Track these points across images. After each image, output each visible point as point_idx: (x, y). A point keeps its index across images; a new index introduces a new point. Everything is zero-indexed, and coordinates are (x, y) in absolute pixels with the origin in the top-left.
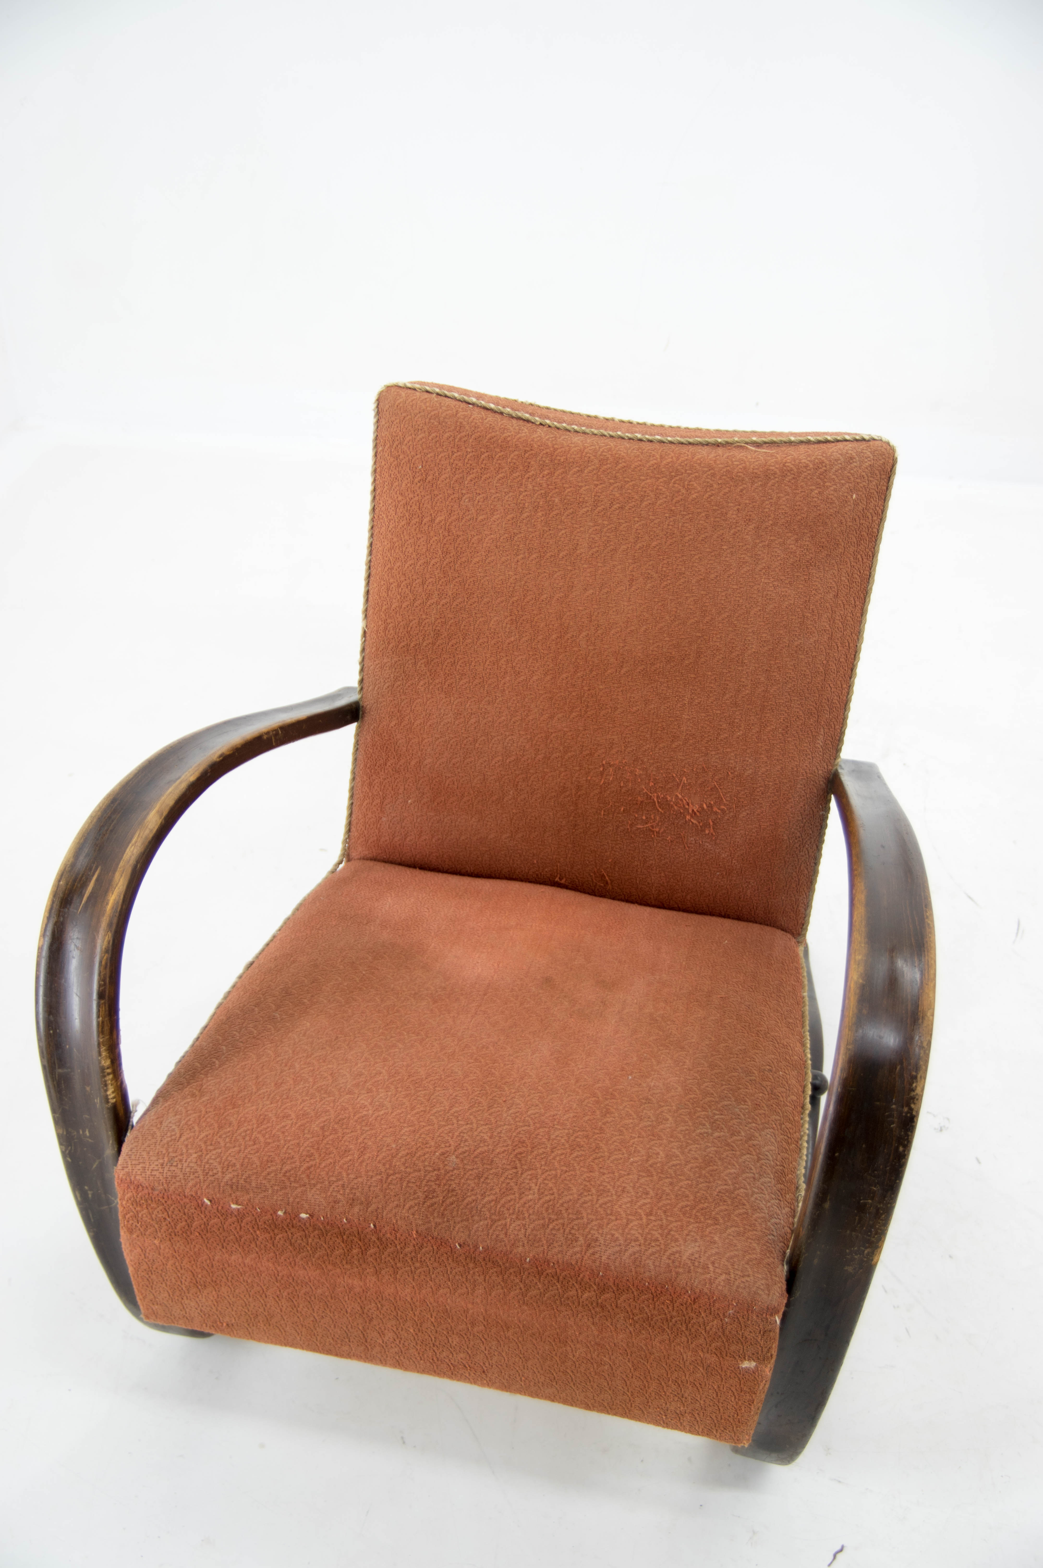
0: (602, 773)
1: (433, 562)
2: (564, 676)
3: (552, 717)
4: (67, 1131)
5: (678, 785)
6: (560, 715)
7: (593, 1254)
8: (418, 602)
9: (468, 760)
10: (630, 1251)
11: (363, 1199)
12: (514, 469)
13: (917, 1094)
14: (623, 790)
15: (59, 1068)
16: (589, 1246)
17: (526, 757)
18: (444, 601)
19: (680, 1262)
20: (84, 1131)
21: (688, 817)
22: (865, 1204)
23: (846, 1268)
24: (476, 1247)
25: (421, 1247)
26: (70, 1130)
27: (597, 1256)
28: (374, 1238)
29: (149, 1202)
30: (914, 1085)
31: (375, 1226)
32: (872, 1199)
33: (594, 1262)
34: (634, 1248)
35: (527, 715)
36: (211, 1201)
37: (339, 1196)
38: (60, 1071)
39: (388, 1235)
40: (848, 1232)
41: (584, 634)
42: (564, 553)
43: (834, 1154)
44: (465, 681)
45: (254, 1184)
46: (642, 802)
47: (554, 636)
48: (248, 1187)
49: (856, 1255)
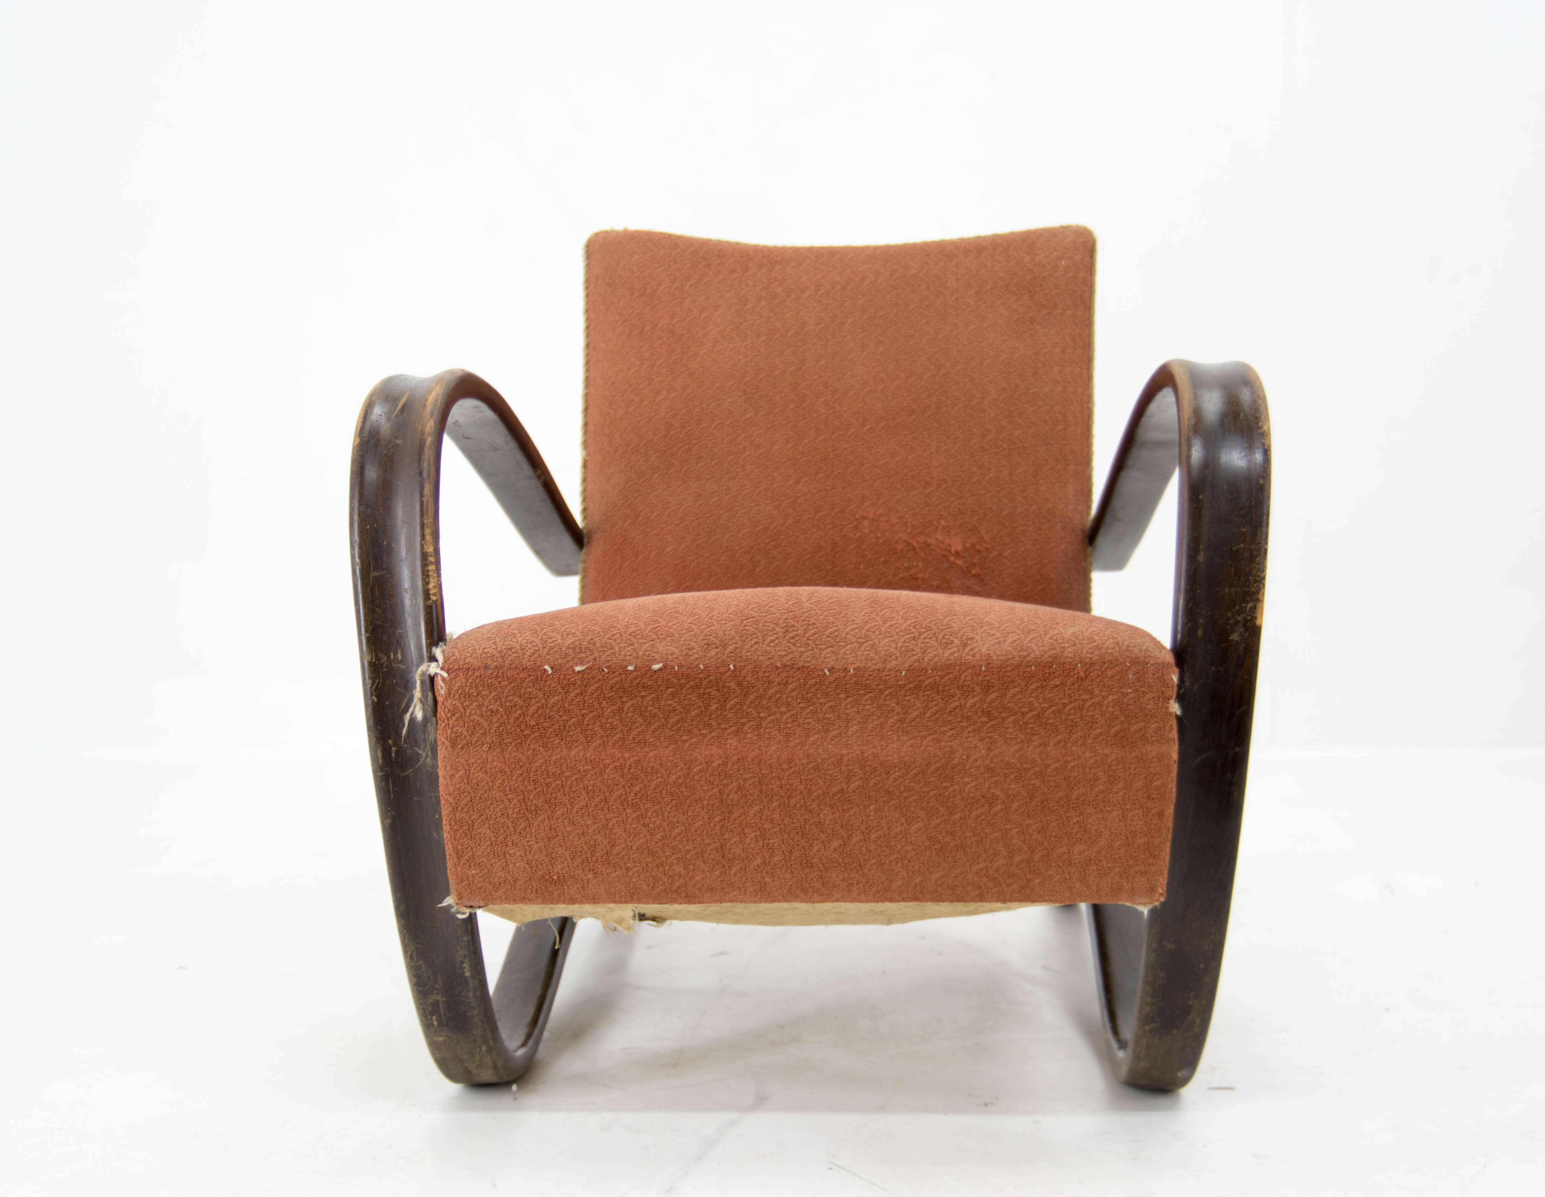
0: (856, 527)
1: (659, 362)
2: (806, 441)
3: (797, 482)
4: (376, 656)
5: (938, 527)
6: (806, 479)
7: (972, 649)
8: (645, 403)
9: (713, 539)
10: (1010, 640)
11: (718, 643)
12: (732, 271)
13: (1264, 431)
14: (881, 541)
15: (374, 570)
16: (966, 644)
17: (774, 525)
18: (673, 395)
19: (1063, 639)
20: (395, 654)
21: (952, 559)
22: (1238, 550)
23: (1231, 638)
24: (846, 670)
25: (787, 684)
26: (380, 654)
27: (975, 650)
28: (733, 685)
29: (481, 688)
30: (1260, 424)
31: (734, 666)
32: (1244, 542)
33: (974, 656)
34: (1012, 638)
35: (772, 484)
36: (552, 668)
37: (693, 644)
38: (376, 574)
39: (748, 678)
40: (1227, 590)
41: (822, 400)
42: (792, 332)
43: (1198, 496)
44: (702, 464)
45: (598, 644)
46: (902, 550)
47: (791, 407)
48: (592, 647)
49: (1239, 615)
